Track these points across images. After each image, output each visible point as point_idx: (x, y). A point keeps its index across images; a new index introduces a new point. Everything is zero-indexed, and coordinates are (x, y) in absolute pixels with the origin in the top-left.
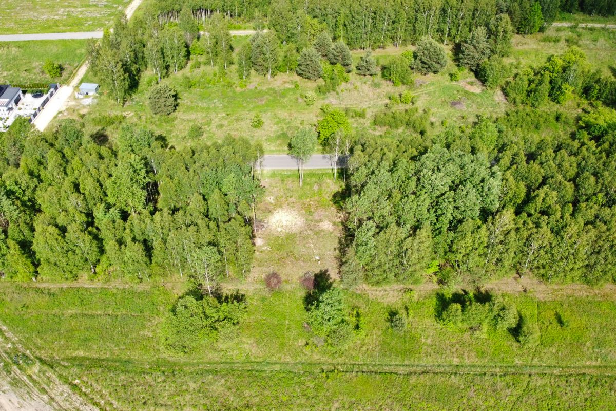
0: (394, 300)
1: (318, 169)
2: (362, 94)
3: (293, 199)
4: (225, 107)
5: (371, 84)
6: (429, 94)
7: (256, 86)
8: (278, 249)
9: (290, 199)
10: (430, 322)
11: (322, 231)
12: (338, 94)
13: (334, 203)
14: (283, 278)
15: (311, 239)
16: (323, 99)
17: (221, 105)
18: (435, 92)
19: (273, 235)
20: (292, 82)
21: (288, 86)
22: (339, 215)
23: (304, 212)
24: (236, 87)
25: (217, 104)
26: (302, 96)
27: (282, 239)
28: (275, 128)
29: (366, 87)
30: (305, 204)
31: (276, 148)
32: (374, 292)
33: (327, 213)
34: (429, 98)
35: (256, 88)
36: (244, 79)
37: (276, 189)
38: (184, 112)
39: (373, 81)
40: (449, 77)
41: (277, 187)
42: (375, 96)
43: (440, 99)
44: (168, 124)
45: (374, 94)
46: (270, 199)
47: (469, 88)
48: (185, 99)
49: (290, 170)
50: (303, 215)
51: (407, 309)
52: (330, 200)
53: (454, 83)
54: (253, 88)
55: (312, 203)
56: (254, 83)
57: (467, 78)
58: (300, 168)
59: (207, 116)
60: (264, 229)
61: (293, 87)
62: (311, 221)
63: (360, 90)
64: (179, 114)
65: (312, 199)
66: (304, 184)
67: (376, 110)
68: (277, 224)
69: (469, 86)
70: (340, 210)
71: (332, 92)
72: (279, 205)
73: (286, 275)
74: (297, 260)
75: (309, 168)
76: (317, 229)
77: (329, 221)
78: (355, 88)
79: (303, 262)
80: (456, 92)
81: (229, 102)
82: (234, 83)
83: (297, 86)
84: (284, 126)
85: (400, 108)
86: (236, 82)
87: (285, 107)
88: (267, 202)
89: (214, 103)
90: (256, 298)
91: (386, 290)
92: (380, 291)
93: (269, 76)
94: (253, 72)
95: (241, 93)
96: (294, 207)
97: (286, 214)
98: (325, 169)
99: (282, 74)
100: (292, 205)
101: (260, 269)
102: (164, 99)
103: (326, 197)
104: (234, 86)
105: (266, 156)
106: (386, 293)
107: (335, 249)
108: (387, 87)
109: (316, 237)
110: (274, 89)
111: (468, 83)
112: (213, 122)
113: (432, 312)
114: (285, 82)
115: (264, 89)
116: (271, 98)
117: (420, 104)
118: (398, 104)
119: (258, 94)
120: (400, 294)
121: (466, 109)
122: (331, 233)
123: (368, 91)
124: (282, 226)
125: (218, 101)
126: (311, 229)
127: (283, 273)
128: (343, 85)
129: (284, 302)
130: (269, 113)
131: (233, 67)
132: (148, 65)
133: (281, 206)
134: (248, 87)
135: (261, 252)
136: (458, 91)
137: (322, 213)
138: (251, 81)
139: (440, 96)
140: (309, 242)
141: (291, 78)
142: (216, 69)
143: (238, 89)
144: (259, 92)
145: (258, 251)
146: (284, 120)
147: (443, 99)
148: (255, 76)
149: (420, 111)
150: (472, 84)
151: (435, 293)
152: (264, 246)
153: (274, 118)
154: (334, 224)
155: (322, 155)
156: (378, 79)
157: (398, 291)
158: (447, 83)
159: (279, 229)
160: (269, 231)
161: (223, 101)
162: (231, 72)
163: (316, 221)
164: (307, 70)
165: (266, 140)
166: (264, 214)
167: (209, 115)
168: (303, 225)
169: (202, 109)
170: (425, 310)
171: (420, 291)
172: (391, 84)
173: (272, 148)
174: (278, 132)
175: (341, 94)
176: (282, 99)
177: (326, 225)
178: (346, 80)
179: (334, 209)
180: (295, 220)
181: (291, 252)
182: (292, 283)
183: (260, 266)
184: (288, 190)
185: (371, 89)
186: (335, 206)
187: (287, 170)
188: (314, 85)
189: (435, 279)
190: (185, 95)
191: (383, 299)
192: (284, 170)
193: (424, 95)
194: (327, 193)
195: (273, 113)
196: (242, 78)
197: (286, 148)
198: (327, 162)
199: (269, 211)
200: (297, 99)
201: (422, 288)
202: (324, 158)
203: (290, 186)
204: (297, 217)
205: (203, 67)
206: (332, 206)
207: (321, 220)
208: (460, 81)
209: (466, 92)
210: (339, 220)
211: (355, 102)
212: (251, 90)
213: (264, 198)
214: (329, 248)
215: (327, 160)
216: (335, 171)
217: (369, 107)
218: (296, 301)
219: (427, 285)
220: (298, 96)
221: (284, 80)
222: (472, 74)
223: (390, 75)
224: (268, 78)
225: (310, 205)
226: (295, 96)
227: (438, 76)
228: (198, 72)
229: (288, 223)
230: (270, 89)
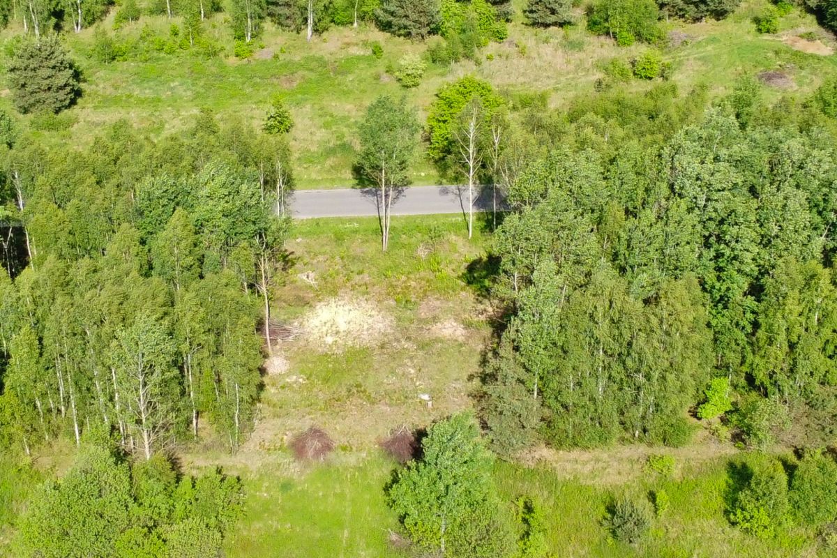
0: (621, 481)
1: (428, 216)
2: (538, 62)
3: (366, 278)
4: (197, 96)
5: (560, 44)
6: (704, 60)
7: (278, 52)
8: (326, 380)
9: (357, 278)
10: (713, 525)
11: (437, 340)
12: (478, 63)
13: (469, 283)
14: (338, 439)
15: (411, 358)
16: (442, 75)
17: (189, 93)
18: (718, 56)
19: (313, 352)
20: (365, 44)
21: (355, 51)
22: (481, 307)
23: (392, 303)
24: (227, 56)
25: (180, 91)
26: (389, 70)
27: (336, 361)
28: (321, 135)
29: (547, 50)
30: (394, 287)
31: (325, 176)
32: (569, 466)
33: (451, 304)
34: (703, 68)
35: (276, 57)
36: (248, 40)
37: (321, 258)
38: (95, 108)
39: (565, 37)
40: (754, 26)
41: (324, 253)
42: (571, 67)
43: (732, 69)
44: (54, 132)
45: (568, 62)
46: (305, 277)
47: (802, 45)
48: (99, 81)
49: (358, 220)
50: (389, 309)
51: (652, 497)
52: (459, 278)
53: (766, 37)
54: (269, 57)
55: (413, 283)
56: (271, 49)
57: (797, 26)
58: (383, 214)
59: (152, 115)
60: (290, 339)
61: (369, 52)
62: (411, 321)
63: (534, 54)
64: (83, 112)
65: (412, 276)
66: (393, 246)
67: (571, 94)
68: (324, 329)
69: (804, 42)
70: (485, 297)
71: (464, 62)
72: (328, 289)
73: (346, 435)
74: (373, 403)
75: (406, 214)
76: (427, 336)
77: (456, 320)
78: (522, 52)
79: (390, 406)
80: (770, 54)
81: (208, 87)
82: (222, 49)
83: (377, 51)
84: (345, 130)
85: (634, 90)
86: (228, 48)
87: (346, 93)
88: (299, 283)
89: (172, 89)
90: (266, 484)
91: (597, 460)
92: (585, 463)
93: (309, 31)
94: (268, 25)
95: (238, 69)
96: (368, 293)
97: (347, 308)
98: (446, 216)
99: (341, 28)
100: (364, 290)
101: (278, 421)
102: (48, 72)
103: (447, 271)
104: (222, 55)
105: (298, 193)
106: (601, 465)
107: (471, 378)
108: (601, 48)
109: (421, 353)
110: (320, 60)
111: (801, 37)
112: (167, 126)
113: (718, 503)
114: (348, 44)
115: (297, 59)
116: (312, 76)
117: (683, 79)
118: (627, 80)
119: (280, 69)
120: (636, 467)
121: (796, 88)
122: (461, 345)
123: (554, 56)
124: (337, 332)
125: (182, 85)
126: (408, 339)
127: (336, 429)
128: (492, 47)
129: (338, 491)
130: (308, 106)
131: (219, 17)
132: (10, 18)
133: (334, 292)
134: (256, 56)
135: (283, 387)
136: (777, 53)
137: (438, 303)
138: (263, 44)
139: (733, 64)
140: (406, 365)
141: (362, 36)
142: (179, 21)
143: (232, 60)
144: (286, 65)
145: (273, 385)
146: (344, 118)
147: (740, 68)
148: (275, 35)
149: (683, 94)
150: (810, 37)
151: (724, 463)
152: (289, 374)
153: (320, 116)
154: (468, 325)
155: (436, 188)
156: (579, 31)
157: (631, 461)
158: (749, 38)
159: (329, 340)
160: (302, 343)
161: (193, 85)
162: (214, 27)
163: (426, 321)
164: (401, 12)
165: (299, 159)
166: (292, 309)
167: (157, 113)
168: (389, 331)
169: (141, 102)
170: (701, 499)
171: (688, 460)
172: (610, 41)
173: (314, 176)
174: (329, 141)
175: (485, 63)
176: (340, 77)
177: (450, 329)
178: (500, 37)
179: (468, 295)
180: (370, 321)
181: (358, 386)
182: (359, 450)
183: (279, 417)
184: (354, 259)
185: (560, 52)
186: (470, 289)
187: (351, 220)
188: (422, 48)
189: (726, 432)
190: (101, 74)
191: (593, 479)
192: (341, 220)
193: (692, 61)
194: (450, 262)
195: (316, 107)
196: (240, 38)
197: (348, 174)
198: (453, 201)
199: (303, 302)
200: (377, 78)
201: (692, 455)
202: (445, 192)
203: (358, 250)
204: (373, 313)
205: (144, 20)
206: (463, 289)
207: (435, 319)
208: (779, 33)
209: (796, 54)
210: (482, 318)
211: (522, 79)
212: (264, 62)
213: (293, 278)
214: (455, 376)
215: (451, 196)
216: (471, 219)
217: (556, 90)
218: (369, 487)
219: (704, 448)
220: (382, 69)
221: (347, 40)
222: (811, 19)
223: (606, 20)
224: (305, 37)
225: (407, 288)
226: (373, 71)
227: (728, 24)
228: (132, 30)
229: (352, 326)
230: (313, 59)
